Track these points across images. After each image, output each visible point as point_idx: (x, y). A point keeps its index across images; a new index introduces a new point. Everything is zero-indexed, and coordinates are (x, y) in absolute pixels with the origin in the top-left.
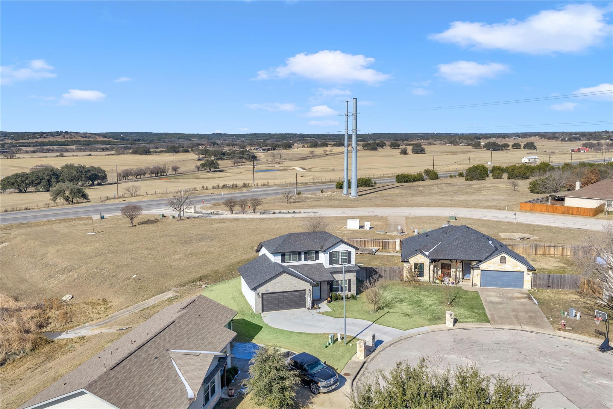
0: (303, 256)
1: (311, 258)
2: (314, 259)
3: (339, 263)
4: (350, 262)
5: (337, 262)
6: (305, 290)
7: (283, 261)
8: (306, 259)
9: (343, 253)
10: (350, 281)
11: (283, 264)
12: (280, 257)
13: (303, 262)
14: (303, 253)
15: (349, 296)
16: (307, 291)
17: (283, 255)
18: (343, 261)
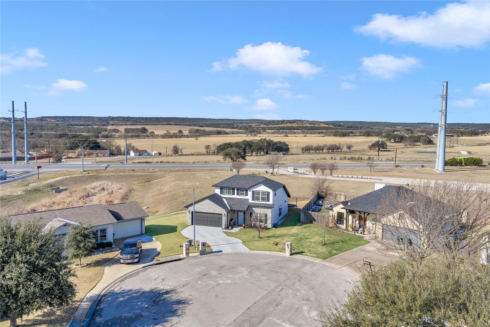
0: (236, 191)
1: (242, 194)
2: (244, 195)
3: (259, 200)
4: (268, 200)
5: (258, 199)
6: (222, 214)
7: (221, 193)
8: (238, 194)
9: (263, 193)
10: (266, 215)
11: (221, 195)
12: (220, 190)
13: (236, 196)
14: (236, 189)
15: (263, 227)
16: (223, 215)
17: (221, 189)
18: (263, 199)
